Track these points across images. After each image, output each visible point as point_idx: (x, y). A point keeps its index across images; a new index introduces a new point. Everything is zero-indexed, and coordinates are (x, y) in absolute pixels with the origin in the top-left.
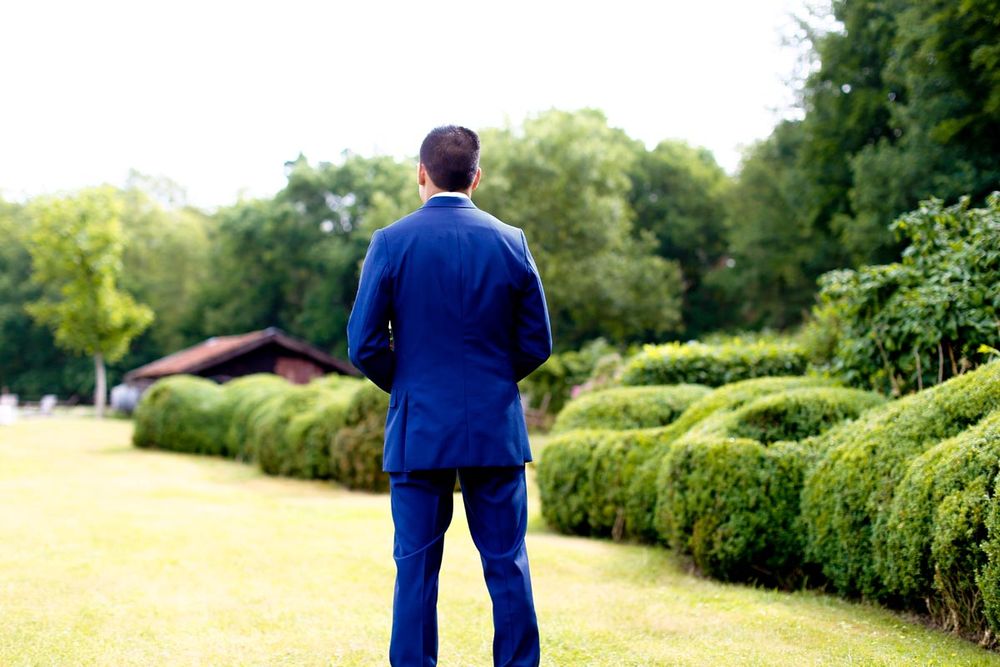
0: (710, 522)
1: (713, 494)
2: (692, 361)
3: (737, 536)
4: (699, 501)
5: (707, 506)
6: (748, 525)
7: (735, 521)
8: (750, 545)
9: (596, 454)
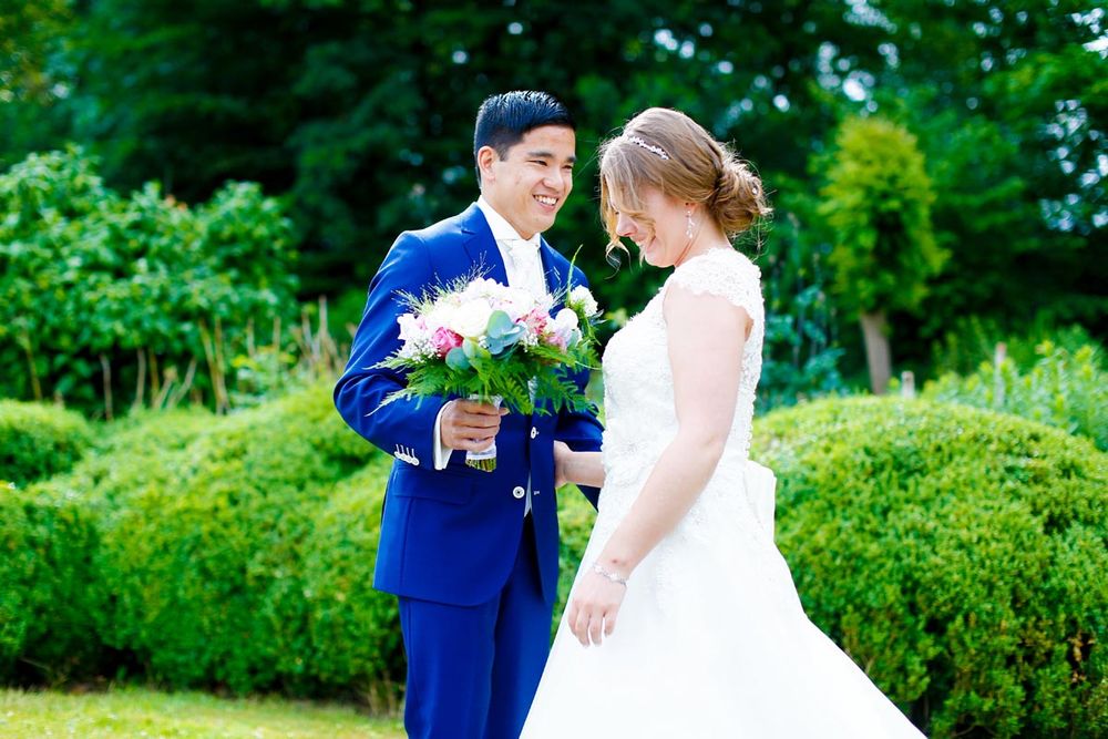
6: (26, 605)
7: (11, 599)
8: (30, 631)
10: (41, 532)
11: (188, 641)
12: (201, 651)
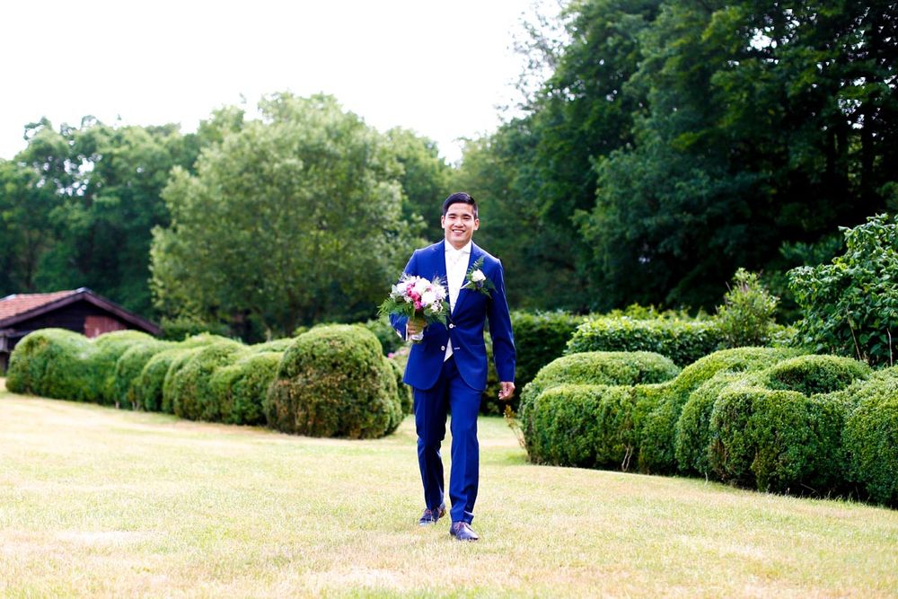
0: (772, 451)
1: (773, 431)
2: (632, 333)
3: (795, 462)
4: (760, 435)
5: (768, 440)
6: (802, 454)
7: (793, 450)
8: (803, 468)
9: (604, 402)
10: (812, 417)
11: (884, 479)
12: (890, 484)
